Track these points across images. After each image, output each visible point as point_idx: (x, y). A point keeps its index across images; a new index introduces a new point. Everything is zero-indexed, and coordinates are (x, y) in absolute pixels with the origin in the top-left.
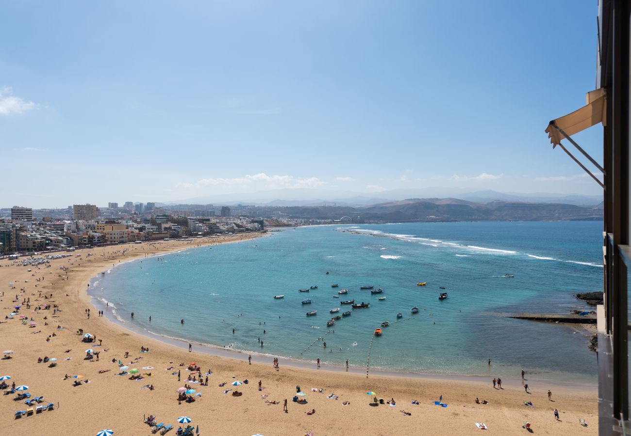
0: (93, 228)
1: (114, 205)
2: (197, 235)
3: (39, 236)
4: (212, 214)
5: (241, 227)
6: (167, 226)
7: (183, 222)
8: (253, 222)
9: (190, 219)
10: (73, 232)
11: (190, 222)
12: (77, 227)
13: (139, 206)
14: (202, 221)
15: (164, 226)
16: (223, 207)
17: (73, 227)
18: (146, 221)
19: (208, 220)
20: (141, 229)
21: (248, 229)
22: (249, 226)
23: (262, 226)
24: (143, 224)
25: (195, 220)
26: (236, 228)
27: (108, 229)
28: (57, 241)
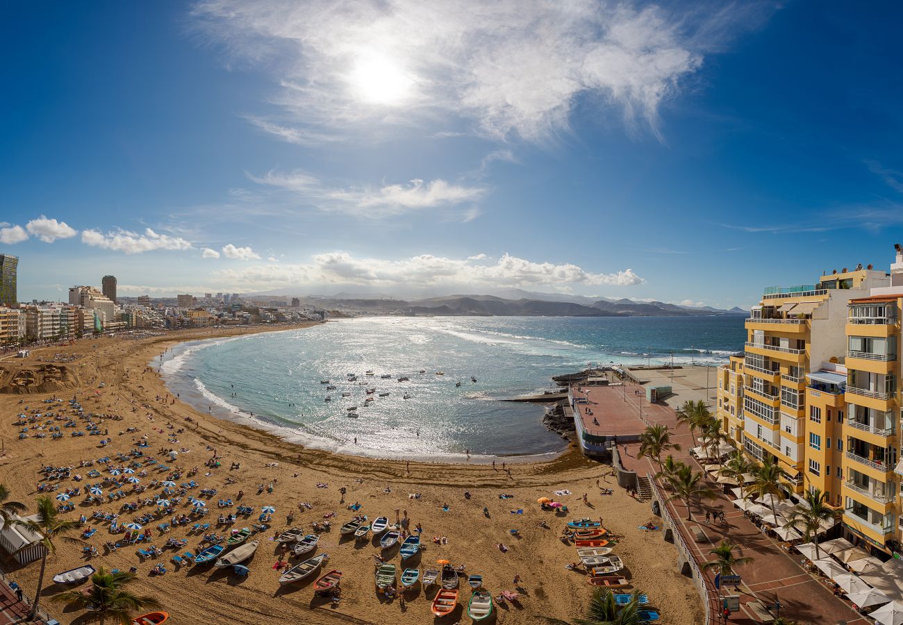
0: (185, 313)
1: (209, 295)
2: (265, 322)
3: (148, 318)
4: (283, 304)
5: (304, 316)
6: (240, 314)
7: (255, 311)
8: (315, 312)
9: (261, 308)
10: (172, 316)
11: (261, 311)
12: (174, 313)
13: (227, 296)
14: (270, 310)
15: (237, 313)
16: (294, 299)
17: (172, 313)
18: (225, 309)
19: (276, 310)
20: (220, 316)
21: (309, 320)
22: (311, 316)
23: (323, 317)
24: (222, 312)
25: (266, 309)
26: (299, 317)
27: (196, 315)
28: (160, 323)
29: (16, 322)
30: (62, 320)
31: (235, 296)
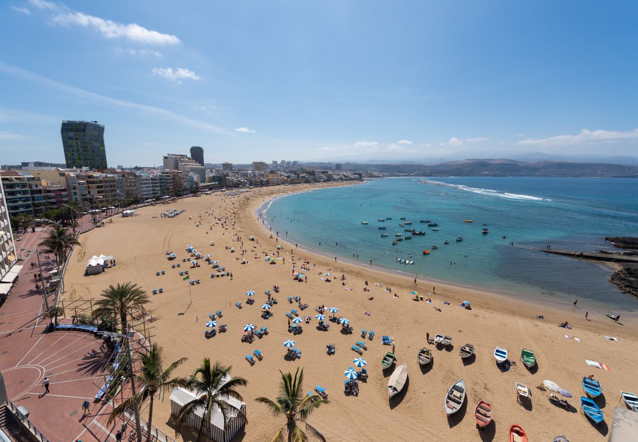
0: (262, 175)
1: (275, 162)
2: (320, 181)
3: (235, 179)
4: (330, 169)
5: (347, 177)
6: (303, 175)
7: (312, 173)
8: (355, 174)
9: (317, 171)
10: (253, 177)
12: (255, 175)
13: (289, 163)
14: (323, 173)
15: (301, 175)
16: (337, 164)
17: (253, 175)
18: (292, 172)
19: (327, 172)
20: (288, 177)
21: (351, 179)
22: (352, 177)
23: (360, 177)
24: (290, 174)
25: (319, 172)
26: (344, 178)
27: (270, 176)
28: (244, 182)
29: (114, 186)
30: (162, 183)
31: (295, 163)
